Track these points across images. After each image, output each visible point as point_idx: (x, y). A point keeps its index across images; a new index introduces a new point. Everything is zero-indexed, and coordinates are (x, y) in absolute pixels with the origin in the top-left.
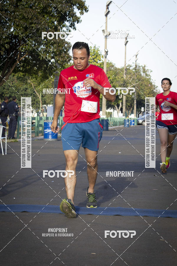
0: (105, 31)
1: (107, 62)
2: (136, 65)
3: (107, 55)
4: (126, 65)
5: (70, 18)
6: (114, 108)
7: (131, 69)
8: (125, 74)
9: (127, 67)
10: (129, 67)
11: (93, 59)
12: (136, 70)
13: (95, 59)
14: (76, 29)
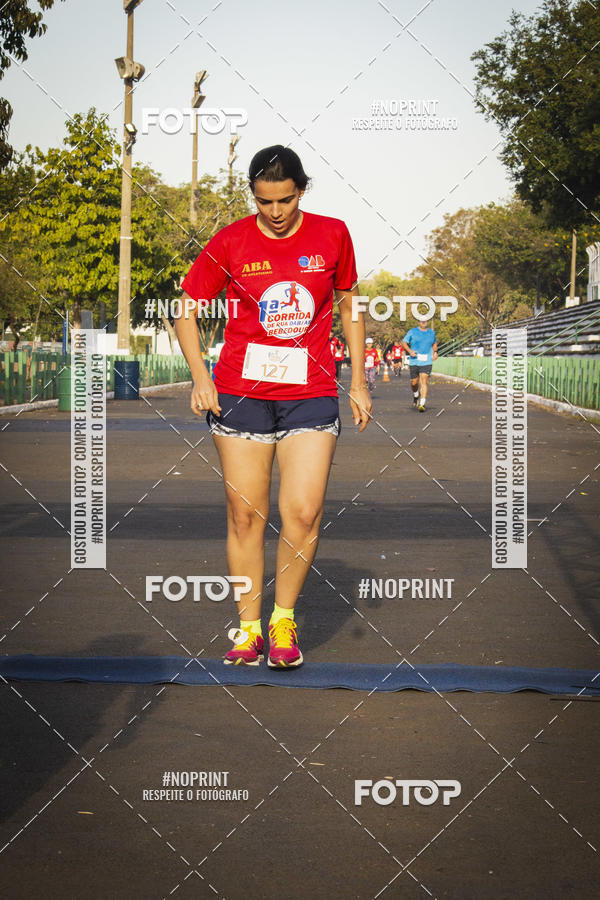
0: (127, 62)
1: (134, 166)
2: (230, 178)
3: (134, 142)
4: (199, 179)
5: (7, 18)
6: (156, 324)
7: (214, 189)
8: (196, 209)
9: (201, 183)
10: (209, 186)
11: (87, 157)
12: (230, 193)
13: (93, 159)
14: (25, 57)
